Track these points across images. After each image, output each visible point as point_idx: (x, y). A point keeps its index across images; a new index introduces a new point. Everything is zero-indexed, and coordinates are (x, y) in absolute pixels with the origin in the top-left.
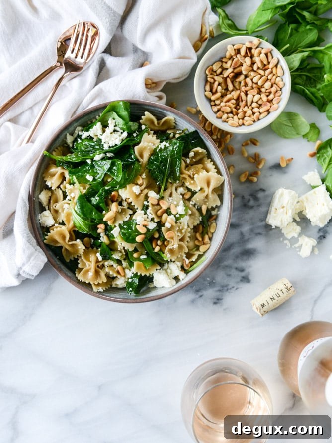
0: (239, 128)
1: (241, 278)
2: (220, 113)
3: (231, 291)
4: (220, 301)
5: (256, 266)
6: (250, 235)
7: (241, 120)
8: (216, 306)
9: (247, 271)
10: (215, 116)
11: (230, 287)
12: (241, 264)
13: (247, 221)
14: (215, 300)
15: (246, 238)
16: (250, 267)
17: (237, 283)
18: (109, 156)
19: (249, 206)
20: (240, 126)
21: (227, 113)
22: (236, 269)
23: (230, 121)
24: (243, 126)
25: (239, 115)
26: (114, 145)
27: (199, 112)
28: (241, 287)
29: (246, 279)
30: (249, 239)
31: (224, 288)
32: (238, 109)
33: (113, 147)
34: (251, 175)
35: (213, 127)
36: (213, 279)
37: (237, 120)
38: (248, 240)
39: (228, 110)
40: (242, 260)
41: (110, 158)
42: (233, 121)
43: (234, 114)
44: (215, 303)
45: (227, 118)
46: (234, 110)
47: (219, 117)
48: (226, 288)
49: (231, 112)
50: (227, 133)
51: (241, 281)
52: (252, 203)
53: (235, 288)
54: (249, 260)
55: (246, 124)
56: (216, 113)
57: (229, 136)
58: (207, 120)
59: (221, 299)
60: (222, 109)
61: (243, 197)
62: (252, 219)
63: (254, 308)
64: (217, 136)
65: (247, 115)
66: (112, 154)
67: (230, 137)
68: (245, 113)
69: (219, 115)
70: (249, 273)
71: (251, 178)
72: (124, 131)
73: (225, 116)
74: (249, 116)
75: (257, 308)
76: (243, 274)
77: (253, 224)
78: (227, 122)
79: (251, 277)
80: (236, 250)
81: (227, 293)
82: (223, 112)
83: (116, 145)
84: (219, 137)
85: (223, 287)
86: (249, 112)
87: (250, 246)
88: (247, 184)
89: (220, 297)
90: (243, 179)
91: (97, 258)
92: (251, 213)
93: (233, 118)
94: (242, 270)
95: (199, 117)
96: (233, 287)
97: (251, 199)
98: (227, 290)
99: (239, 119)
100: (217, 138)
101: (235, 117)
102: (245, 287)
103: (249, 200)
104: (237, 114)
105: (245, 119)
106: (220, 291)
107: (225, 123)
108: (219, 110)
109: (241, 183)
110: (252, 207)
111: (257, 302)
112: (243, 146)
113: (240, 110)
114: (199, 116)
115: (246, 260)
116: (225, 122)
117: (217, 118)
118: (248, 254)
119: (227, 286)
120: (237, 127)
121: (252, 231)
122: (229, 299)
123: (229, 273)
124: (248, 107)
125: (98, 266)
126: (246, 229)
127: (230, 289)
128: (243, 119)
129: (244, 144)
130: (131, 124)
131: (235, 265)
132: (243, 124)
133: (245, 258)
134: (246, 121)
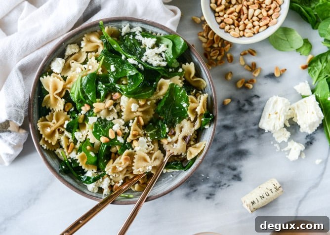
0: (240, 38)
1: (233, 176)
2: (223, 23)
3: (223, 187)
4: (213, 196)
5: (247, 166)
6: (243, 137)
7: (242, 32)
8: (209, 201)
9: (239, 169)
10: (218, 26)
11: (222, 184)
12: (235, 164)
13: (241, 124)
14: (208, 195)
15: (239, 139)
16: (242, 166)
17: (229, 180)
18: (140, 67)
19: (244, 110)
20: (241, 37)
21: (230, 25)
22: (229, 167)
23: (232, 32)
24: (243, 37)
25: (240, 27)
26: (150, 63)
27: (204, 22)
28: (232, 185)
29: (237, 178)
30: (242, 140)
31: (217, 185)
32: (239, 22)
33: (148, 64)
34: (248, 83)
35: (215, 36)
36: (207, 175)
37: (239, 31)
38: (241, 142)
39: (231, 21)
40: (235, 160)
41: (138, 69)
42: (235, 31)
43: (236, 25)
44: (208, 198)
45: (230, 29)
46: (236, 22)
47: (222, 27)
48: (218, 185)
49: (233, 24)
50: (228, 43)
51: (233, 179)
52: (246, 107)
53: (227, 185)
54: (241, 160)
55: (246, 35)
56: (219, 23)
57: (229, 45)
58: (211, 30)
59: (214, 195)
60: (225, 20)
61: (239, 102)
62: (246, 122)
63: (245, 205)
64: (218, 44)
65: (248, 27)
66: (143, 68)
67: (231, 46)
68: (245, 25)
69: (222, 25)
70: (240, 172)
71: (247, 84)
72: (166, 61)
73: (227, 27)
74: (250, 29)
75: (247, 205)
76: (235, 173)
77: (246, 127)
78: (229, 33)
79: (242, 176)
80: (230, 150)
81: (220, 190)
82: (226, 23)
83: (151, 65)
84: (220, 45)
85: (216, 183)
86: (250, 25)
87: (243, 147)
88: (243, 90)
89: (213, 193)
90: (240, 85)
91: (64, 124)
92: (245, 117)
93: (234, 29)
94: (234, 169)
95: (202, 27)
96: (225, 184)
97: (246, 104)
98: (220, 186)
99: (240, 31)
100: (218, 47)
101: (237, 29)
102: (236, 185)
103: (244, 105)
104: (238, 26)
105: (246, 30)
106: (213, 187)
107: (228, 34)
108: (222, 21)
109: (237, 89)
110: (246, 112)
111: (247, 199)
112: (241, 55)
113: (241, 23)
114: (203, 25)
115: (238, 160)
116: (227, 32)
117: (220, 28)
118: (241, 154)
119: (220, 182)
120: (238, 38)
121: (245, 133)
122: (221, 195)
123: (222, 171)
124: (249, 20)
125: (59, 130)
126: (240, 131)
127: (223, 186)
128: (244, 31)
129: (242, 54)
130: (175, 61)
131: (228, 164)
132: (244, 36)
133: (237, 158)
134: (247, 33)
